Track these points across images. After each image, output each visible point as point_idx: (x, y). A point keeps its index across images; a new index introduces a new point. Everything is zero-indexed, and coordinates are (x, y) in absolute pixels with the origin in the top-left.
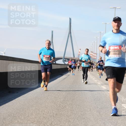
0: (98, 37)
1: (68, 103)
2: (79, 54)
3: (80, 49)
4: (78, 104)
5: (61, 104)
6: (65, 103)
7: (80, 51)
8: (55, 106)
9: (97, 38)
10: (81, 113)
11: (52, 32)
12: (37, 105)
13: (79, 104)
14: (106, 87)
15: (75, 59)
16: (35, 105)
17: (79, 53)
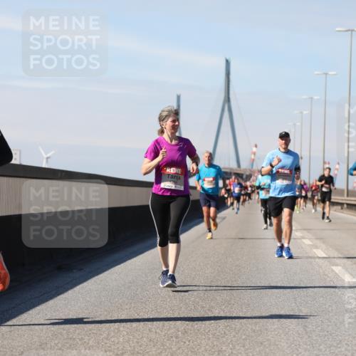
0: (305, 112)
1: (218, 298)
2: (253, 160)
3: (256, 146)
4: (246, 301)
5: (201, 303)
6: (212, 300)
7: (254, 149)
8: (183, 309)
9: (302, 113)
10: (254, 328)
11: (179, 98)
12: (133, 305)
13: (248, 300)
14: (325, 252)
15: (242, 172)
16: (127, 304)
17: (253, 157)
